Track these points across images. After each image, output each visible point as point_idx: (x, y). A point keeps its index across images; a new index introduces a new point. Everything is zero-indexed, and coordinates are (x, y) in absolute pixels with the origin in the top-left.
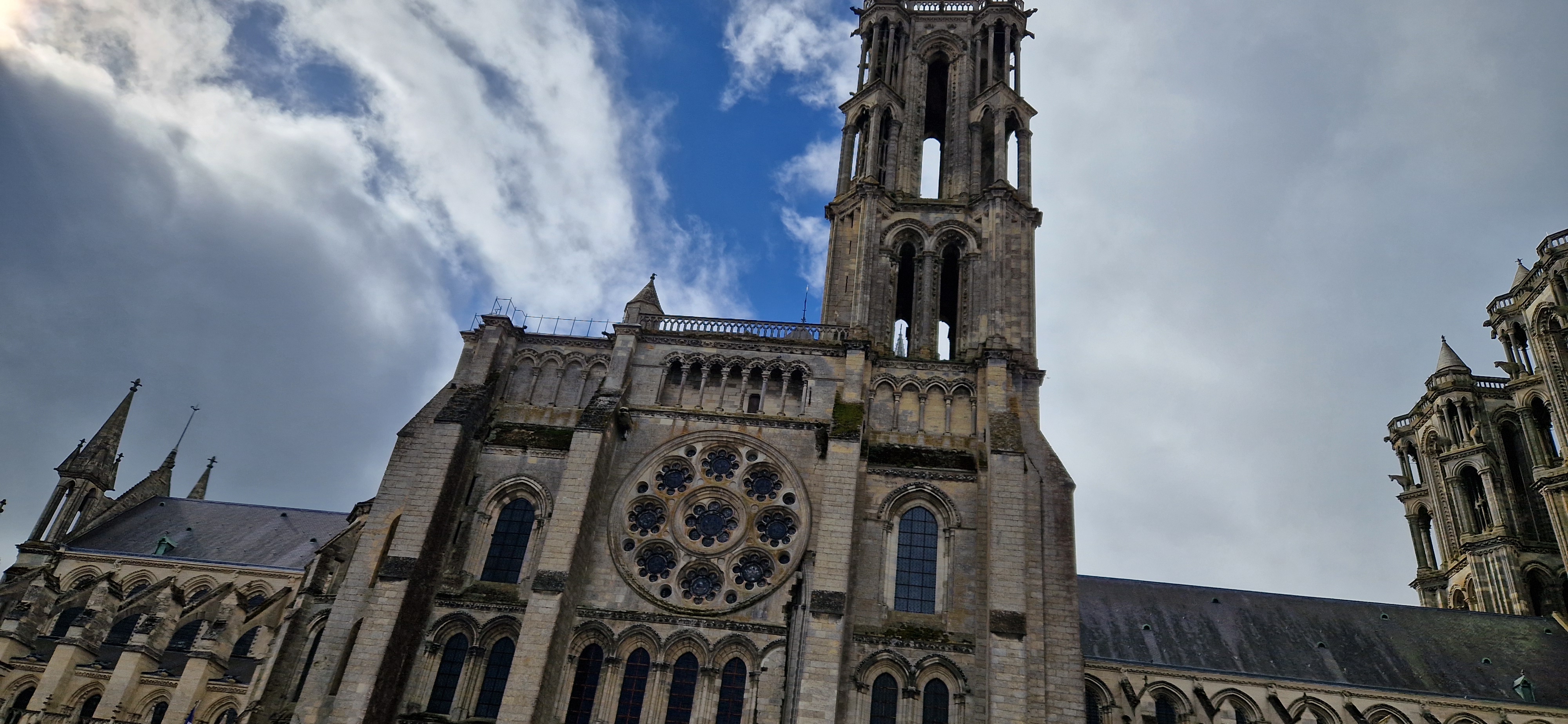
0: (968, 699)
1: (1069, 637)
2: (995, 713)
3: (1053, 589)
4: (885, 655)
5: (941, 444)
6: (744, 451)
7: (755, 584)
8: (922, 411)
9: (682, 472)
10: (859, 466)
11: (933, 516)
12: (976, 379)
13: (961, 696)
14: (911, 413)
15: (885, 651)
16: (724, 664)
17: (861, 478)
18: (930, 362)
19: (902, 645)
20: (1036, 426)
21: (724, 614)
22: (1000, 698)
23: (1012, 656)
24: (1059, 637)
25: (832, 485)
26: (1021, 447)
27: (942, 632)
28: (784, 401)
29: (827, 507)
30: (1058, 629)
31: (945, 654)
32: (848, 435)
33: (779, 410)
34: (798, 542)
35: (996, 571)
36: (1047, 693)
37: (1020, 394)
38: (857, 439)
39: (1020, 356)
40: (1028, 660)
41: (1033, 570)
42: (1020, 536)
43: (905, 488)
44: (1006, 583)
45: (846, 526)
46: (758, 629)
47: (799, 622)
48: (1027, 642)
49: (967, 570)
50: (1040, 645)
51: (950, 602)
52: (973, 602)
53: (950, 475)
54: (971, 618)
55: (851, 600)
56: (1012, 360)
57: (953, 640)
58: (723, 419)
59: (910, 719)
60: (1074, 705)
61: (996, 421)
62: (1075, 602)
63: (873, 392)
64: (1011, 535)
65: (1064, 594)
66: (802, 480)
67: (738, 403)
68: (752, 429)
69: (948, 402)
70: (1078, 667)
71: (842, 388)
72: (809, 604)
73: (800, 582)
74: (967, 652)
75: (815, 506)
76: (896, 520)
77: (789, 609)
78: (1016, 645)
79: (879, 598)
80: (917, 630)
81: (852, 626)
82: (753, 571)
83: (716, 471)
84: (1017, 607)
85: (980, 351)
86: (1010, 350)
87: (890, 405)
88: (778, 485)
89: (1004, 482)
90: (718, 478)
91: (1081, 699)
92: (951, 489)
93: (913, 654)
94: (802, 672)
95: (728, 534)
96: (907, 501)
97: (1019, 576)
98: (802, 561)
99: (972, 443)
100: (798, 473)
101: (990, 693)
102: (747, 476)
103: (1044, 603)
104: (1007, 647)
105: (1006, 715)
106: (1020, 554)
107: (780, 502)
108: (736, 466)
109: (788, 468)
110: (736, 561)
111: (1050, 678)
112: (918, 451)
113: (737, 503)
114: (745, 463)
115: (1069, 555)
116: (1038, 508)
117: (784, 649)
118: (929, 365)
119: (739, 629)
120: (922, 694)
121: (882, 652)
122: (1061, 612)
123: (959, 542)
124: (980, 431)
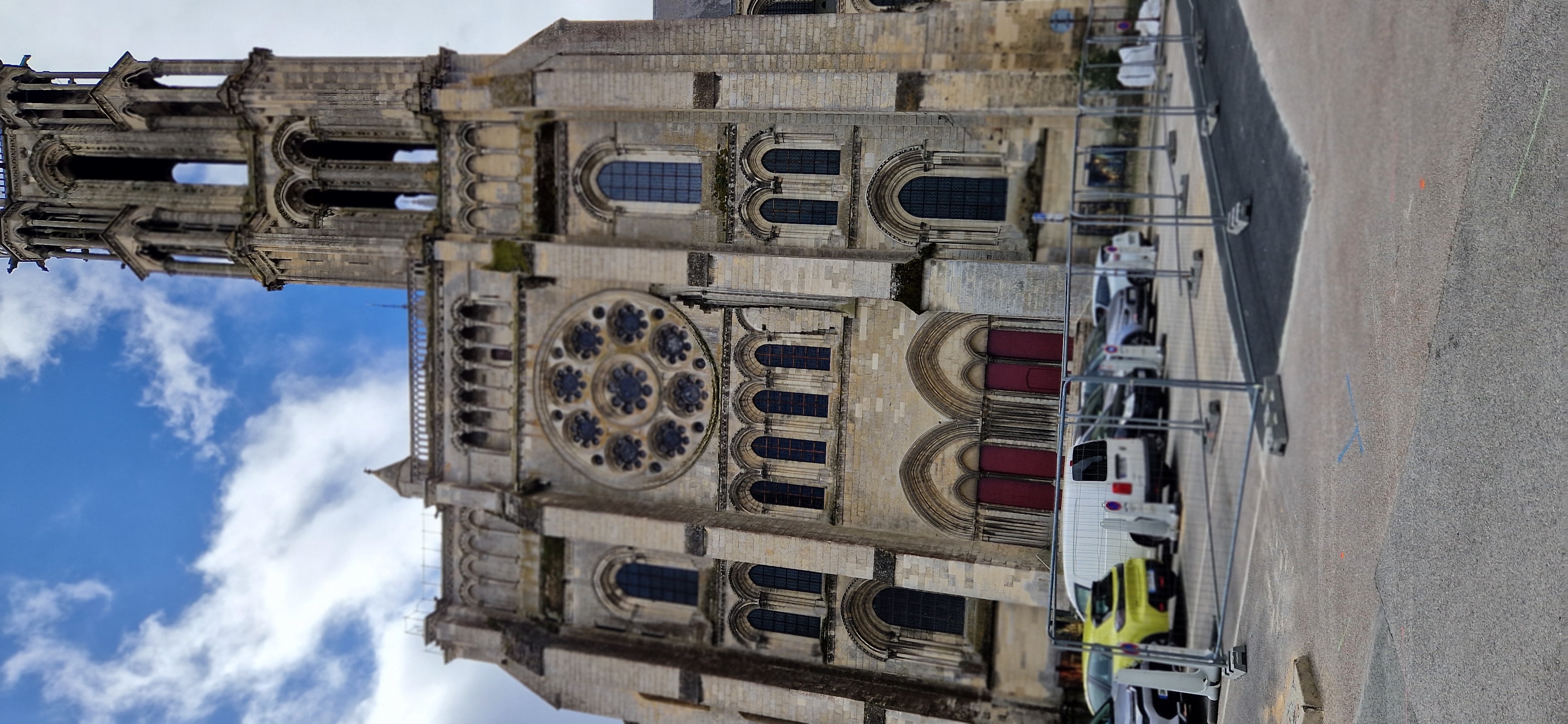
0: (779, 130)
1: (714, 29)
2: (789, 104)
3: (668, 44)
4: (744, 211)
5: (529, 158)
6: (552, 362)
7: (686, 341)
8: (496, 179)
9: (579, 424)
10: (560, 243)
11: (605, 166)
12: (455, 122)
13: (776, 136)
14: (499, 190)
15: (740, 211)
16: (762, 366)
17: (573, 240)
18: (441, 172)
19: (733, 195)
20: (502, 58)
21: (715, 369)
22: (776, 97)
23: (735, 87)
24: (714, 38)
25: (582, 270)
26: (526, 75)
27: (718, 156)
28: (497, 323)
29: (605, 274)
30: (707, 39)
31: (738, 152)
32: (527, 256)
33: (506, 329)
34: (643, 302)
35: (655, 102)
36: (767, 53)
37: (469, 75)
38: (531, 246)
39: (426, 74)
40: (738, 71)
41: (652, 64)
42: (618, 77)
43: (579, 195)
44: (666, 93)
45: (622, 254)
46: (727, 336)
47: (718, 297)
48: (722, 72)
49: (656, 132)
50: (724, 58)
51: (689, 148)
52: (687, 125)
53: (562, 149)
54: (703, 127)
55: (694, 247)
56: (431, 83)
57: (725, 146)
58: (520, 385)
59: (800, 186)
60: (777, 26)
61: (500, 100)
62: (680, 22)
63: (480, 230)
64: (618, 85)
65: (672, 33)
66: (579, 300)
67: (503, 371)
68: (530, 355)
69: (483, 151)
70: (742, 20)
71: (478, 263)
72: (701, 288)
73: (680, 298)
74: (735, 131)
75: (605, 286)
76: (612, 203)
77: (706, 307)
78: (725, 83)
79: (691, 219)
80: (717, 180)
81: (719, 245)
82: (673, 345)
83: (575, 388)
84: (688, 82)
85: (423, 117)
86: (421, 85)
87: (492, 212)
88: (586, 325)
89: (565, 93)
90: (583, 385)
91: (771, 19)
92: (576, 148)
93: (741, 184)
94: (764, 291)
95: (639, 372)
96: (592, 192)
97: (658, 79)
98: (659, 296)
99: (527, 126)
100: (572, 305)
101: (771, 108)
102: (579, 356)
103: (683, 54)
104: (728, 91)
105: (790, 93)
106: (636, 76)
107: (602, 322)
108: (569, 369)
109: (568, 316)
110: (665, 361)
111: (754, 49)
112: (539, 182)
113: (608, 364)
114: (566, 360)
115: (634, 26)
116: (588, 58)
117: (744, 310)
118: (444, 172)
119: (728, 355)
120: (777, 175)
121: (741, 215)
122: (691, 37)
123: (629, 139)
124: (512, 117)
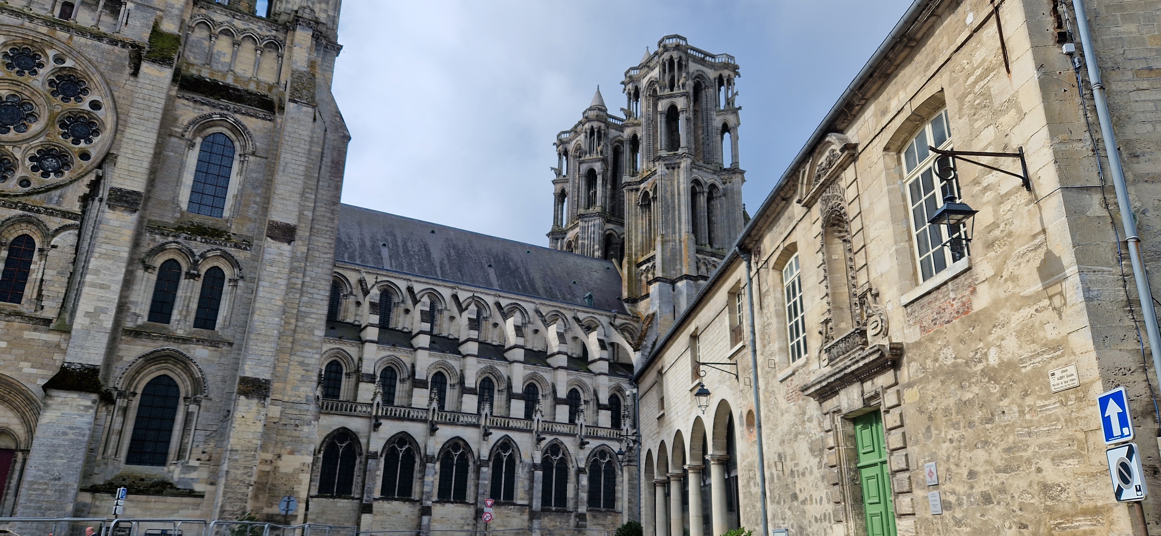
0: (241, 283)
1: (327, 245)
2: (261, 294)
3: (321, 210)
4: (174, 245)
5: (247, 85)
6: (51, 53)
7: (52, 174)
8: (234, 55)
10: (169, 90)
11: (232, 142)
12: (285, 38)
13: (236, 281)
14: (224, 54)
15: (174, 242)
16: (11, 239)
17: (170, 100)
18: (247, 14)
19: (190, 239)
20: (330, 88)
21: (17, 196)
22: (267, 284)
23: (281, 254)
24: (320, 244)
25: (139, 101)
26: (314, 101)
27: (226, 232)
28: (100, 16)
29: (133, 118)
30: (320, 239)
31: (227, 249)
32: (163, 60)
33: (93, 23)
34: (100, 145)
35: (278, 192)
36: (303, 282)
37: (319, 60)
38: (170, 65)
39: (325, 29)
40: (293, 258)
41: (308, 195)
42: (302, 168)
43: (210, 116)
44: (285, 202)
45: (152, 138)
46: (51, 213)
47: (94, 212)
48: (294, 246)
49: (255, 188)
50: (304, 249)
51: (237, 210)
52: (256, 213)
53: (251, 112)
54: (253, 225)
55: (147, 199)
56: (317, 30)
57: (234, 239)
58: (31, 18)
59: (189, 294)
60: (322, 292)
61: (297, 76)
62: (336, 222)
63: (192, 29)
64: (294, 166)
65: (329, 215)
66: (111, 91)
67: (49, 7)
68: (62, 35)
69: (259, 52)
70: (330, 267)
71: (161, 18)
72: (106, 197)
73: (99, 179)
74: (245, 249)
75: (122, 117)
76: (199, 140)
77: (86, 200)
78: (285, 247)
79: (175, 201)
80: (205, 228)
81: (146, 220)
82: (51, 163)
83: (18, 65)
84: (292, 220)
85: (292, 16)
86: (317, 23)
87: (206, 43)
88: (85, 91)
89: (296, 126)
90: (20, 73)
91: (328, 288)
92: (250, 123)
93: (198, 246)
94: (92, 252)
95: (27, 127)
96: (211, 126)
97: (296, 198)
98: (103, 160)
99: (274, 90)
100: (108, 84)
101: (259, 280)
102: (52, 77)
103: (313, 220)
104: (279, 248)
105: (269, 295)
106: (300, 182)
107: (86, 106)
108: (41, 65)
109: (97, 78)
110: (33, 152)
111: (308, 273)
112: (226, 87)
113: (39, 100)
114: (50, 65)
115: (338, 188)
116: (320, 150)
117: (77, 232)
118: (247, 17)
119: (30, 210)
120: (202, 277)
121: (171, 242)
122: (324, 228)
123: (252, 166)
124: (283, 82)
